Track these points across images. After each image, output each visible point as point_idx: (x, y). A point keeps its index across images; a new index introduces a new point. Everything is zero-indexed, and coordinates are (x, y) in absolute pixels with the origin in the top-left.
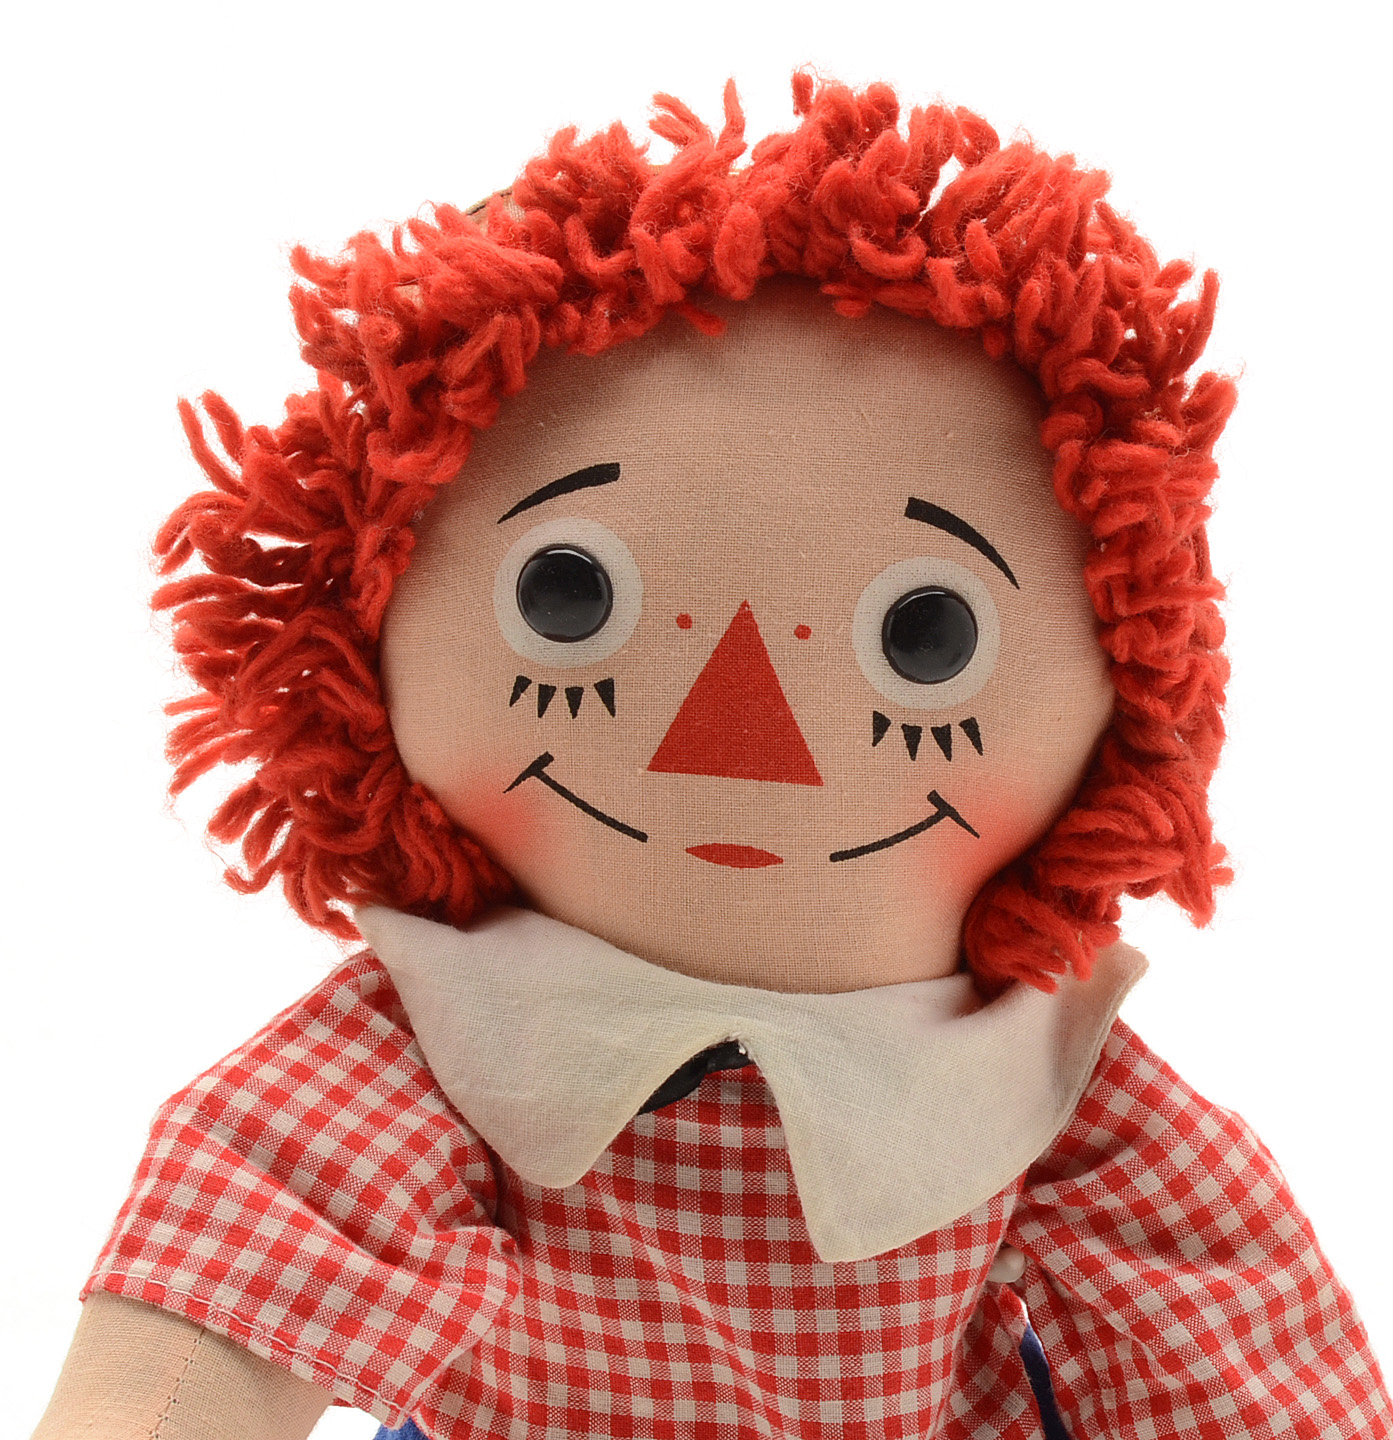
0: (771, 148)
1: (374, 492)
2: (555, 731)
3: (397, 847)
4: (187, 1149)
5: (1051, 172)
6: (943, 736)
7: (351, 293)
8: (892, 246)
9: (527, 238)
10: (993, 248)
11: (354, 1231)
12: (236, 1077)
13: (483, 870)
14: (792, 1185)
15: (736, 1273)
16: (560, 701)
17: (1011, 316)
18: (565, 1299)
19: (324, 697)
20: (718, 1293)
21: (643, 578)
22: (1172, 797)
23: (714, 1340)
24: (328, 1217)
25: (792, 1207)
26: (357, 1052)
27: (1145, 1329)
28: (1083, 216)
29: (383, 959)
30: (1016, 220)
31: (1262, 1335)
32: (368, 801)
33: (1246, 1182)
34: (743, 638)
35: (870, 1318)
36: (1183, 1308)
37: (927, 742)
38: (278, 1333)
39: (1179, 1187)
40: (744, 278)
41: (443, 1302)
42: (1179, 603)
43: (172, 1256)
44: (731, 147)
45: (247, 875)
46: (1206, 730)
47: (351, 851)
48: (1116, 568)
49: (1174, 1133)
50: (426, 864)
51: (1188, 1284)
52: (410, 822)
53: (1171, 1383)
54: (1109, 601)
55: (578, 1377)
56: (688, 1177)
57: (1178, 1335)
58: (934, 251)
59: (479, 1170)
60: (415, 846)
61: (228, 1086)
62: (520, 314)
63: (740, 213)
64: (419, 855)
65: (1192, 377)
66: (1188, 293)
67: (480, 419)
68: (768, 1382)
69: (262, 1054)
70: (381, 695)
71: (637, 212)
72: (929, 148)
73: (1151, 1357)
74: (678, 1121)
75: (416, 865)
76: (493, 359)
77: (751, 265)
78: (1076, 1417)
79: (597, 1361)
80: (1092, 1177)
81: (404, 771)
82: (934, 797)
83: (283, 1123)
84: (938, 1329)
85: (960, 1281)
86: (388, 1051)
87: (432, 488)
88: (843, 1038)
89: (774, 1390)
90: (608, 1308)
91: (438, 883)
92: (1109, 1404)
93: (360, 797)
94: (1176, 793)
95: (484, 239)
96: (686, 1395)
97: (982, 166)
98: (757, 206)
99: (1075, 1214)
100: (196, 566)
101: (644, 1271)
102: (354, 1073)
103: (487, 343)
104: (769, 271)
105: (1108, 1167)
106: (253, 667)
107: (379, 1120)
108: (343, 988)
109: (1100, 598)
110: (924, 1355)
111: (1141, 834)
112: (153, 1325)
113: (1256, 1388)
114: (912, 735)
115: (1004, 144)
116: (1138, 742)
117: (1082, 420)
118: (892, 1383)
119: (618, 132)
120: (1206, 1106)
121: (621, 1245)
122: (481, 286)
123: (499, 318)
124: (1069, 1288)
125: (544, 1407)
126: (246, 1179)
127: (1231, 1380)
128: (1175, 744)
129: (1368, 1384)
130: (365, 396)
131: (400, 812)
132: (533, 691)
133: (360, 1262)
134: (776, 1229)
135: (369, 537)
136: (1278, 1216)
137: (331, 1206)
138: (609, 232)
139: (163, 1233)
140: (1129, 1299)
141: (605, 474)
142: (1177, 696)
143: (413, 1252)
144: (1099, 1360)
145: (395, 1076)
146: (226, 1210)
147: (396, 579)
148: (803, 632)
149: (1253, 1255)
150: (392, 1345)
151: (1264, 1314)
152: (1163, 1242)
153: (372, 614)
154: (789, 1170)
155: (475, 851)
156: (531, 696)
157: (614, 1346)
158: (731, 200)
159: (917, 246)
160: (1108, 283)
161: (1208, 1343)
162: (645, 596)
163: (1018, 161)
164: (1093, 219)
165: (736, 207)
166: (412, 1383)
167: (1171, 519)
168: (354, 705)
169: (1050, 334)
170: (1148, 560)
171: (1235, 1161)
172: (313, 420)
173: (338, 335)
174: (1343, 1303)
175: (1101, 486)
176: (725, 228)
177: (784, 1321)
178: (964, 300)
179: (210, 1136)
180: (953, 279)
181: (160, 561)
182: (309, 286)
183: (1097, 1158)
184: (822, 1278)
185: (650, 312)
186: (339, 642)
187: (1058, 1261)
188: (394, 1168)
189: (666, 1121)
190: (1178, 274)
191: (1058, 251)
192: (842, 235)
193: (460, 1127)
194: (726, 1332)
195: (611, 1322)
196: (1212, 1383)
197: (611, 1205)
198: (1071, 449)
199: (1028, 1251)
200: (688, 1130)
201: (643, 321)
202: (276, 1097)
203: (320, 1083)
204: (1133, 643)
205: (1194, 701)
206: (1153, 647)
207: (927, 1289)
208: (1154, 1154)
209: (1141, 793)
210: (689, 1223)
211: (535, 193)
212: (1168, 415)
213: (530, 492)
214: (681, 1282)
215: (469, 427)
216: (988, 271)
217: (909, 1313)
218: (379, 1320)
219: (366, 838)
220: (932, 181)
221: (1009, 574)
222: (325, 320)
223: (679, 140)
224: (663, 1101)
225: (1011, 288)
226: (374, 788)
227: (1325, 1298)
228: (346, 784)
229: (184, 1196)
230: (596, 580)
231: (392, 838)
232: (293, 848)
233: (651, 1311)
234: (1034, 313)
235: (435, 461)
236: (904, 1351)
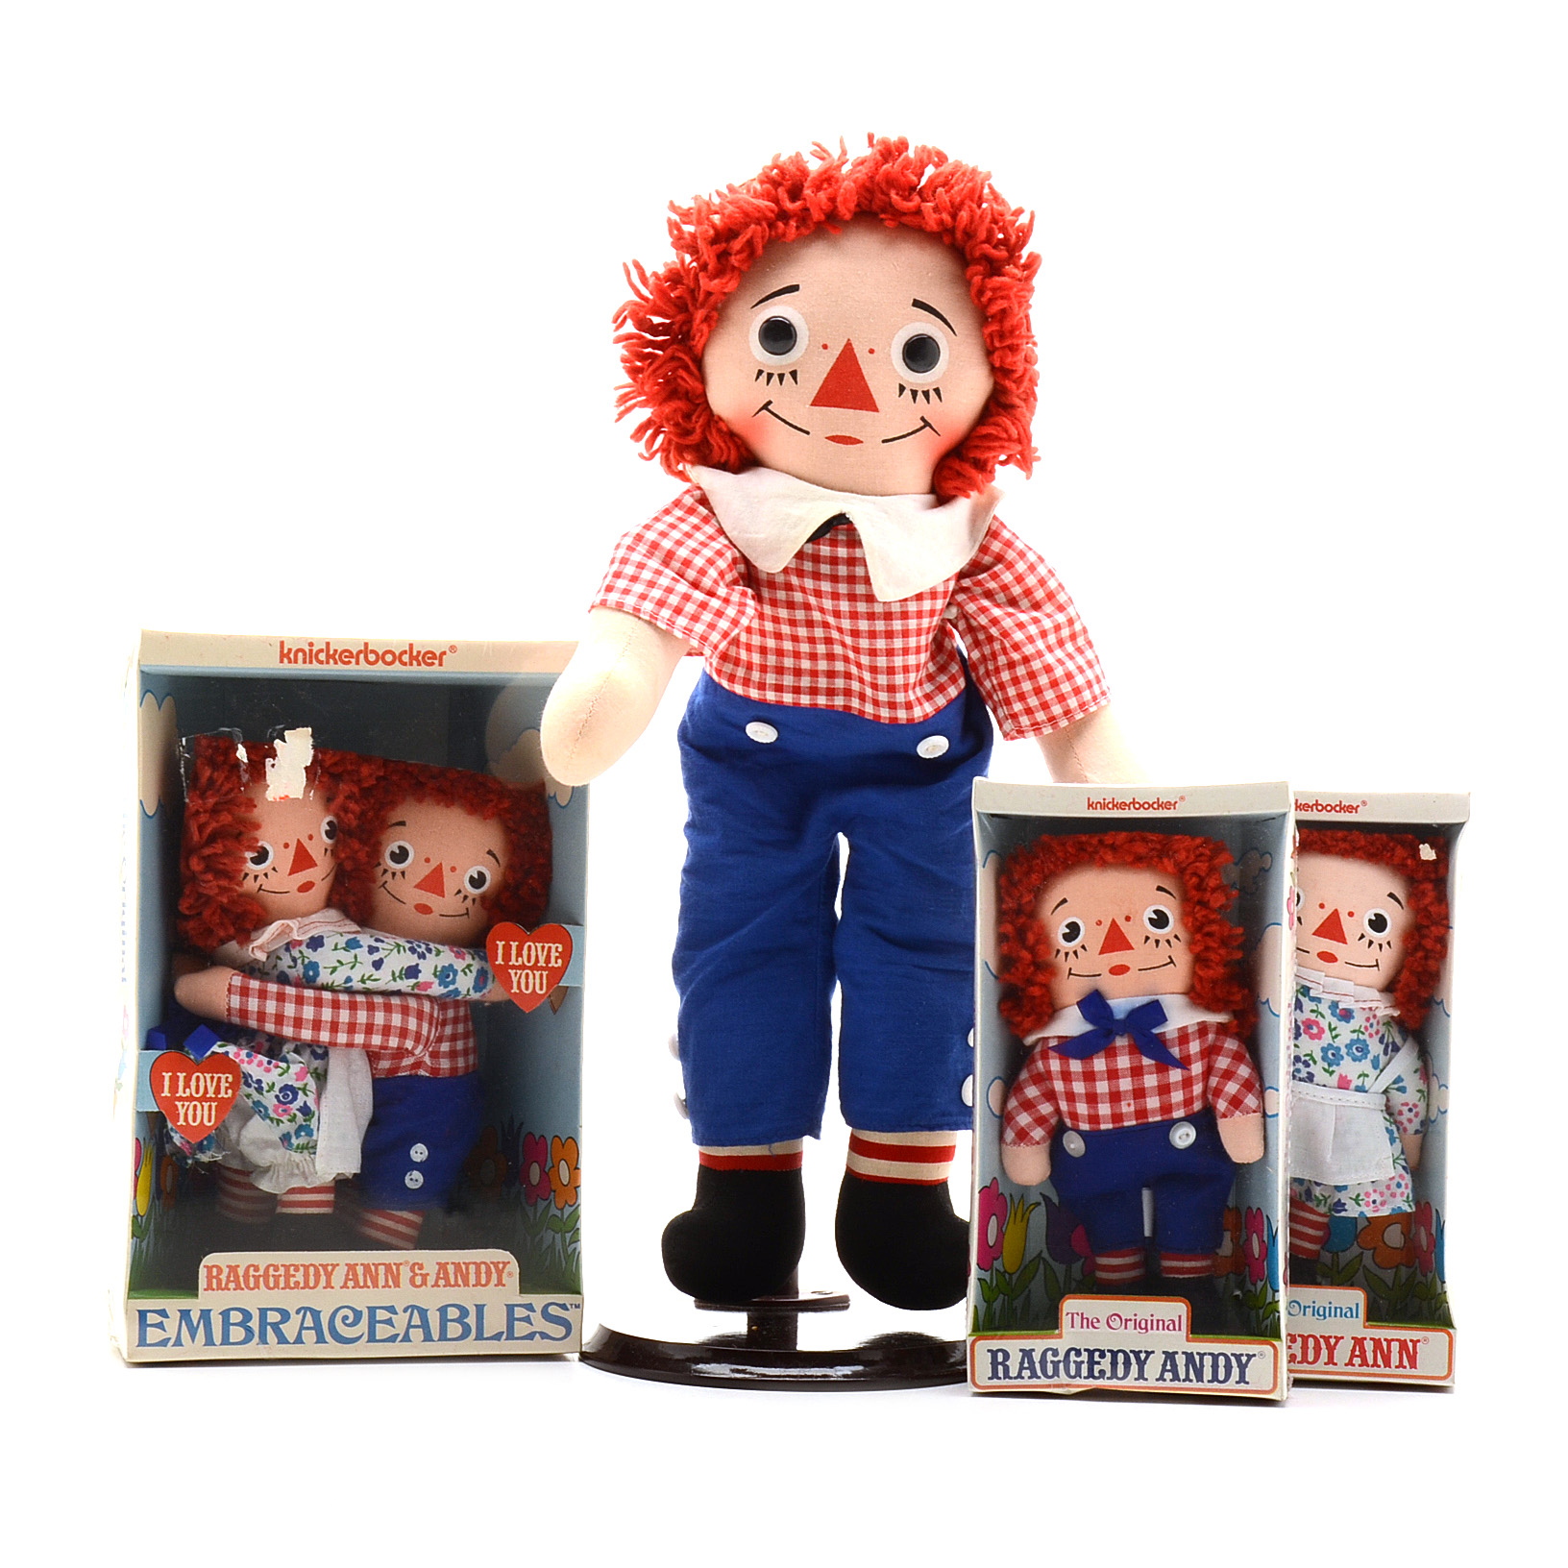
0: (859, 160)
1: (701, 297)
2: (773, 391)
3: (708, 441)
4: (629, 553)
5: (970, 170)
6: (926, 394)
7: (694, 218)
8: (907, 199)
9: (763, 196)
10: (947, 199)
11: (695, 585)
12: (647, 527)
13: (742, 449)
14: (867, 572)
15: (844, 606)
16: (775, 378)
17: (954, 227)
18: (776, 620)
19: (679, 380)
20: (837, 614)
21: (809, 329)
22: (1016, 422)
23: (835, 635)
24: (685, 579)
25: (867, 580)
26: (694, 520)
27: (1005, 634)
28: (983, 188)
29: (702, 486)
30: (956, 188)
31: (1052, 639)
32: (696, 422)
33: (1046, 579)
34: (848, 353)
35: (897, 625)
36: (1021, 626)
37: (920, 396)
38: (668, 620)
39: (1019, 579)
40: (849, 210)
41: (731, 612)
42: (1020, 342)
43: (626, 592)
44: (843, 160)
45: (647, 455)
46: (1030, 397)
47: (690, 443)
48: (995, 327)
49: (1018, 557)
50: (720, 447)
51: (1023, 617)
52: (714, 431)
53: (1016, 656)
54: (992, 342)
55: (780, 653)
56: (825, 569)
57: (1018, 636)
58: (924, 200)
59: (742, 567)
60: (715, 440)
61: (645, 530)
62: (760, 225)
63: (848, 184)
64: (717, 444)
65: (1025, 253)
66: (1023, 219)
67: (744, 267)
68: (856, 650)
69: (657, 519)
70: (702, 379)
71: (806, 185)
72: (921, 161)
73: (1008, 645)
74: (822, 547)
75: (716, 448)
76: (750, 243)
77: (852, 206)
78: (977, 674)
79: (788, 645)
80: (985, 575)
81: (711, 411)
82: (923, 419)
83: (667, 544)
84: (924, 632)
85: (932, 613)
86: (706, 520)
87: (725, 293)
88: (886, 513)
89: (858, 653)
90: (793, 623)
91: (725, 455)
92: (991, 667)
93: (693, 421)
94: (1019, 420)
95: (744, 195)
96: (822, 659)
97: (943, 168)
98: (855, 182)
99: (978, 590)
100: (629, 327)
101: (807, 607)
102: (693, 527)
103: (748, 236)
104: (858, 209)
105: (990, 572)
106: (651, 369)
107: (704, 544)
108: (687, 496)
109: (988, 340)
110: (918, 642)
111: (1005, 436)
112: (620, 616)
113: (1049, 658)
114: (914, 393)
115: (951, 160)
116: (1003, 399)
117: (982, 268)
118: (906, 651)
119: (798, 155)
120: (1030, 549)
121: (798, 597)
122: (746, 214)
123: (753, 226)
124: (975, 619)
125: (766, 666)
126: (654, 563)
127: (1040, 654)
128: (1017, 401)
129: (1094, 662)
130: (697, 260)
131: (710, 427)
132: (765, 375)
133: (698, 595)
134: (860, 589)
135: (700, 314)
136: (1059, 593)
137: (686, 576)
138: (795, 193)
139: (622, 583)
140: (999, 622)
141: (794, 288)
142: (1019, 381)
143: (718, 593)
144: (987, 650)
145: (709, 530)
146: (646, 575)
147: (709, 332)
148: (872, 351)
149: (1049, 608)
150: (712, 626)
151: (1053, 630)
152: (1013, 602)
153: (700, 346)
154: (866, 566)
155: (740, 442)
156: (764, 377)
157: (795, 639)
158: (844, 181)
159: (917, 199)
160: (992, 214)
161: (1031, 639)
162: (809, 337)
163: (956, 166)
164: (986, 191)
165: (846, 182)
166: (720, 642)
167: (1016, 306)
168: (692, 383)
169: (969, 234)
170: (1007, 324)
171: (1042, 570)
172: (677, 269)
173: (687, 236)
174: (1085, 630)
175: (989, 294)
176: (842, 190)
177: (863, 625)
178: (935, 219)
179: (638, 548)
180: (931, 211)
181: (615, 325)
182: (676, 218)
183: (986, 568)
184: (878, 609)
185: (812, 225)
186: (686, 358)
187: (971, 608)
188: (711, 562)
189: (816, 547)
190: (1019, 212)
191: (972, 201)
192: (888, 195)
193: (735, 550)
194: (840, 630)
195: (794, 629)
196: (1032, 655)
197: (795, 580)
198: (977, 279)
199: (959, 605)
200: (825, 550)
201: (809, 229)
202: (663, 534)
203: (680, 530)
204: (1001, 358)
205: (1026, 384)
206: (1009, 360)
207: (919, 615)
208: (1010, 566)
209: (1004, 419)
210: (826, 586)
211: (766, 179)
212: (1016, 266)
213: (764, 296)
214: (822, 610)
215: (739, 269)
216: (945, 209)
217: (913, 624)
218: (707, 617)
219: (695, 438)
220: (922, 174)
221: (953, 330)
222: (679, 229)
223: (822, 159)
224: (815, 538)
225: (954, 216)
226: (699, 417)
227: (1078, 627)
228: (687, 416)
229: (629, 570)
230: (791, 331)
231: (706, 438)
232: (666, 442)
233: (810, 624)
234: (962, 226)
235: (727, 283)
236: (910, 639)
